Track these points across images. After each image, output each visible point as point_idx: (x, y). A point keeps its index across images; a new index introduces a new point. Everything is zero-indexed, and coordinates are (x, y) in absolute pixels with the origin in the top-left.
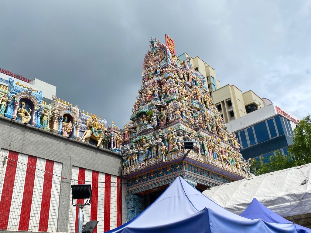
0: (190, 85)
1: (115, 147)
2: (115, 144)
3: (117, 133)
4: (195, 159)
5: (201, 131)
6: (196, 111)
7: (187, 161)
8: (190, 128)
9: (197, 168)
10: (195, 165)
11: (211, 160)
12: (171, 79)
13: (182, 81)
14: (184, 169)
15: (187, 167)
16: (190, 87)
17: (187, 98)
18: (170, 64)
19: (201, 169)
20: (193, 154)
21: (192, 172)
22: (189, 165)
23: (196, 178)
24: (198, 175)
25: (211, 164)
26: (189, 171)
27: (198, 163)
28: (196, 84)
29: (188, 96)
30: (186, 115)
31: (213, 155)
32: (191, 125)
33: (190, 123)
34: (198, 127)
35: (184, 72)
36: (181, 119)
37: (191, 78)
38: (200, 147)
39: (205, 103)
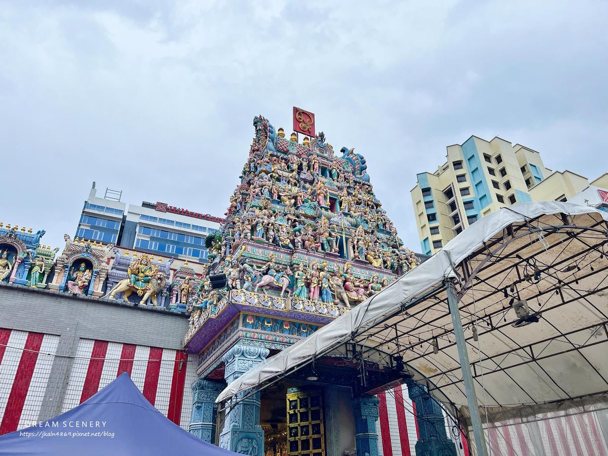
1: (178, 302)
4: (261, 306)
5: (302, 253)
6: (303, 221)
7: (249, 310)
8: (276, 251)
9: (282, 322)
10: (275, 317)
11: (306, 304)
12: (263, 174)
13: (291, 175)
14: (240, 327)
15: (250, 322)
16: (311, 183)
17: (293, 201)
18: (270, 150)
19: (294, 324)
20: (256, 296)
21: (263, 331)
22: (258, 318)
23: (274, 342)
24: (279, 336)
25: (303, 311)
26: (254, 330)
27: (278, 313)
28: (331, 175)
29: (295, 198)
30: (267, 230)
31: (321, 294)
32: (283, 246)
33: (280, 243)
34: (300, 247)
35: (303, 159)
36: (249, 238)
37: (316, 166)
38: (285, 282)
39: (341, 205)
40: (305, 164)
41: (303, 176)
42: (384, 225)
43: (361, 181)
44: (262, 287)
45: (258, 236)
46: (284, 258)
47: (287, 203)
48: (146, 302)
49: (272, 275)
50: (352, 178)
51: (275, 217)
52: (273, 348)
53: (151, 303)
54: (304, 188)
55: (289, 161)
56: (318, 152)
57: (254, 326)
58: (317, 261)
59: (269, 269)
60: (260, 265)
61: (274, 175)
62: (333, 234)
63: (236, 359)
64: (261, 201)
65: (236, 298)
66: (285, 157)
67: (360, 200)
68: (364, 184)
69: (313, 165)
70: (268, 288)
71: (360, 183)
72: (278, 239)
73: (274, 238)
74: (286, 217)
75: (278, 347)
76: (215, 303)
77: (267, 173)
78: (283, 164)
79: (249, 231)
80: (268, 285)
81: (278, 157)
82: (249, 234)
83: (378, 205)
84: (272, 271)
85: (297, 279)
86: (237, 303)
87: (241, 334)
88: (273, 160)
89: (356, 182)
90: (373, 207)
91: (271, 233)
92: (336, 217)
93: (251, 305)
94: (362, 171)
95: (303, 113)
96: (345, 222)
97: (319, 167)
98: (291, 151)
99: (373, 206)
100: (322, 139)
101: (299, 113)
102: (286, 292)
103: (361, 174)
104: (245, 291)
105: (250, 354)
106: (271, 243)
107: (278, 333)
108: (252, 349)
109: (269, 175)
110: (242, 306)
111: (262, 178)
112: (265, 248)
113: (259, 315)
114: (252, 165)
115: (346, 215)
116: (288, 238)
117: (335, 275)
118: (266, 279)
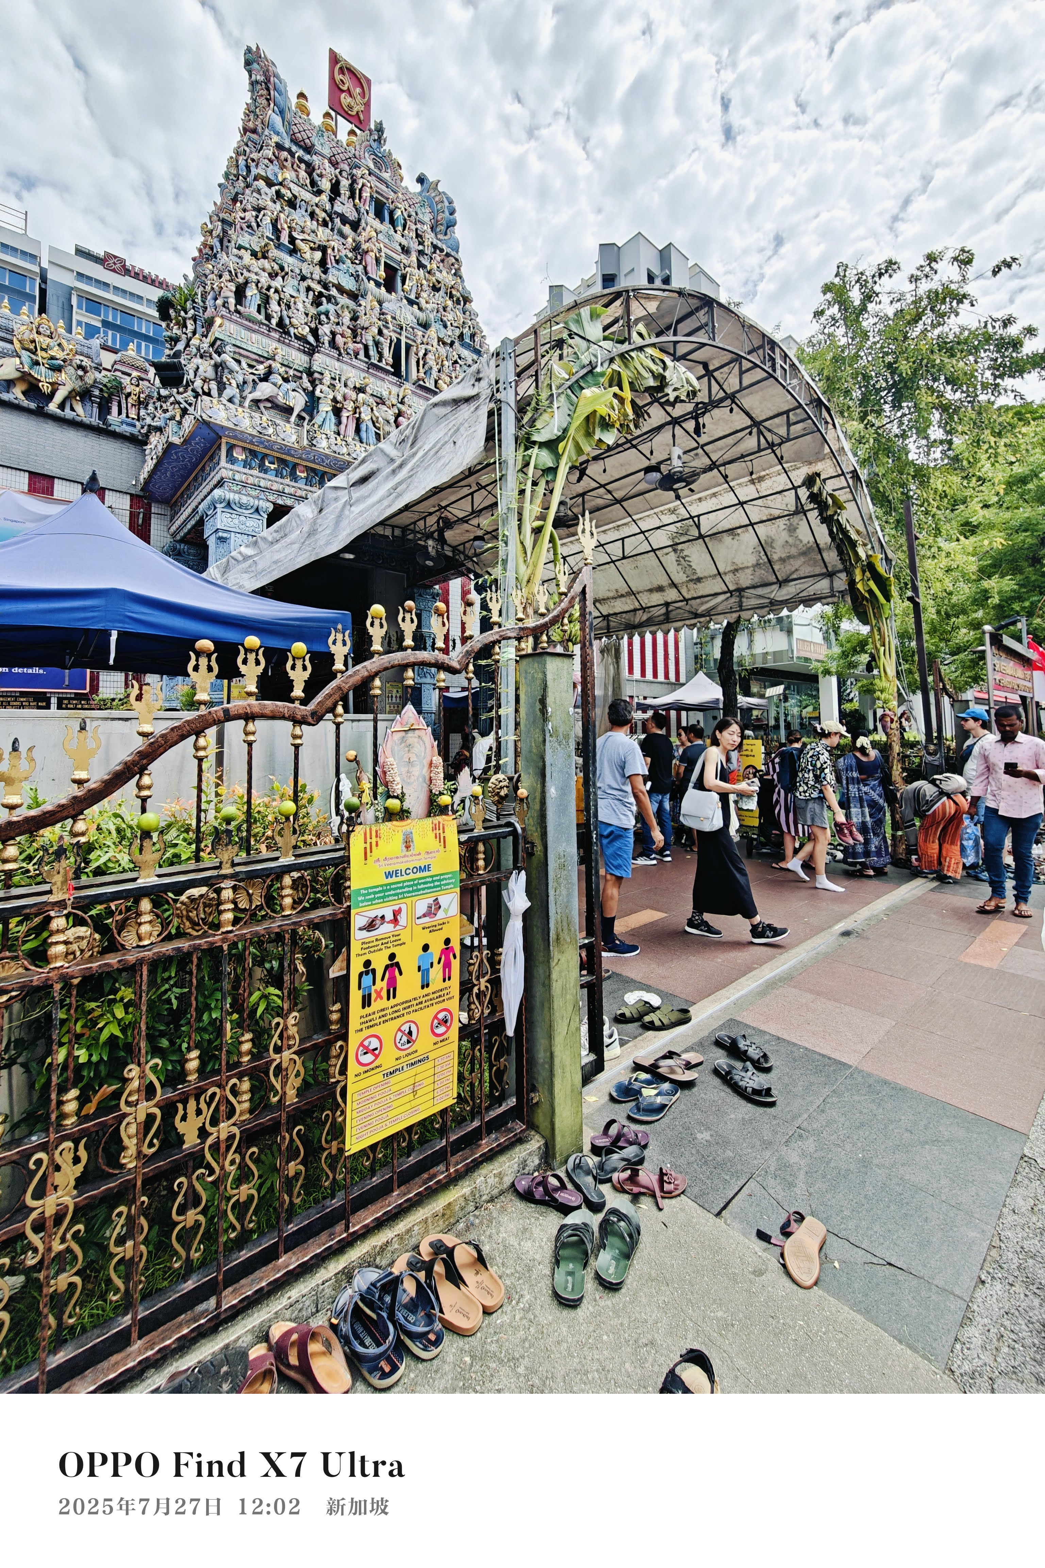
0: (352, 215)
1: (124, 415)
2: (124, 405)
3: (129, 375)
4: (255, 433)
5: (328, 355)
6: (334, 297)
7: (235, 437)
8: (284, 343)
9: (295, 466)
10: (284, 457)
11: (333, 441)
12: (261, 184)
13: (317, 200)
14: (223, 462)
15: (240, 458)
16: (355, 226)
17: (318, 255)
18: (278, 134)
19: (313, 470)
20: (247, 415)
21: (262, 475)
22: (253, 453)
23: (281, 493)
24: (286, 484)
25: (327, 451)
26: (246, 471)
27: (288, 450)
28: (392, 222)
29: (323, 249)
30: (266, 300)
31: (358, 430)
32: (296, 337)
33: (292, 331)
34: (327, 345)
35: (340, 173)
36: (232, 308)
37: (366, 194)
38: (298, 401)
39: (403, 283)
40: (345, 183)
41: (338, 208)
42: (473, 336)
43: (444, 247)
44: (256, 402)
45: (251, 308)
46: (299, 359)
47: (307, 256)
48: (62, 406)
49: (275, 384)
50: (430, 238)
51: (283, 278)
52: (280, 502)
53: (72, 409)
54: (341, 234)
55: (314, 169)
56: (372, 166)
57: (246, 464)
58: (354, 375)
59: (269, 372)
60: (254, 363)
61: (283, 191)
62: (385, 331)
63: (219, 510)
64: (255, 239)
65: (209, 412)
66: (307, 157)
67: (439, 282)
68: (448, 255)
69: (361, 190)
70: (269, 405)
71: (442, 250)
72: (287, 321)
73: (281, 319)
74: (304, 284)
75: (289, 502)
76: (178, 418)
77: (270, 184)
78: (303, 174)
79: (233, 295)
80: (267, 400)
81: (292, 154)
82: (232, 301)
83: (467, 300)
84: (276, 378)
85: (319, 398)
86: (212, 420)
87: (224, 473)
88: (282, 158)
89: (435, 247)
90: (458, 302)
91: (274, 307)
92: (394, 303)
93: (238, 428)
94: (448, 227)
95: (349, 70)
96: (408, 315)
97: (371, 197)
98: (318, 147)
99: (458, 299)
100: (380, 138)
101: (341, 69)
102: (300, 417)
103: (446, 234)
104: (225, 402)
105: (241, 506)
106: (274, 326)
107: (287, 481)
108: (244, 500)
109: (274, 189)
110: (222, 427)
111: (259, 192)
112: (262, 333)
113: (255, 448)
114: (242, 163)
115: (411, 302)
116: (306, 324)
117: (384, 404)
118: (265, 390)
